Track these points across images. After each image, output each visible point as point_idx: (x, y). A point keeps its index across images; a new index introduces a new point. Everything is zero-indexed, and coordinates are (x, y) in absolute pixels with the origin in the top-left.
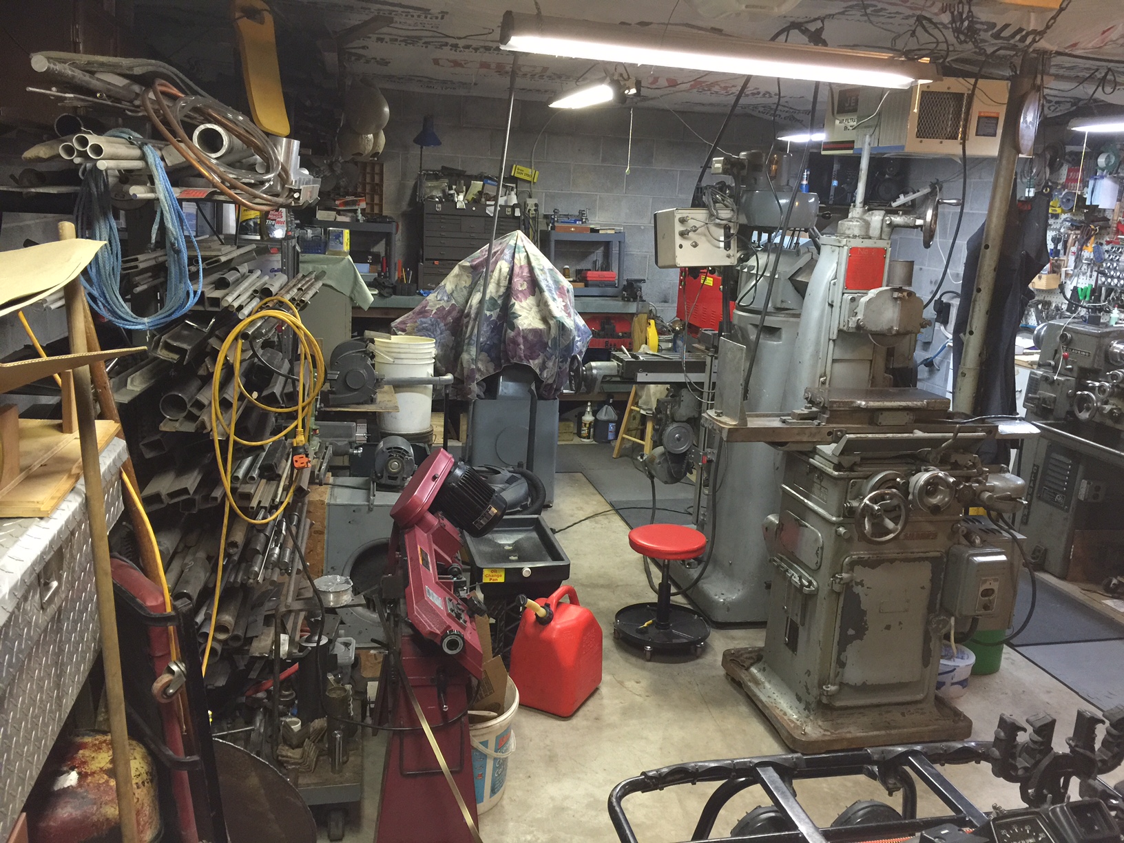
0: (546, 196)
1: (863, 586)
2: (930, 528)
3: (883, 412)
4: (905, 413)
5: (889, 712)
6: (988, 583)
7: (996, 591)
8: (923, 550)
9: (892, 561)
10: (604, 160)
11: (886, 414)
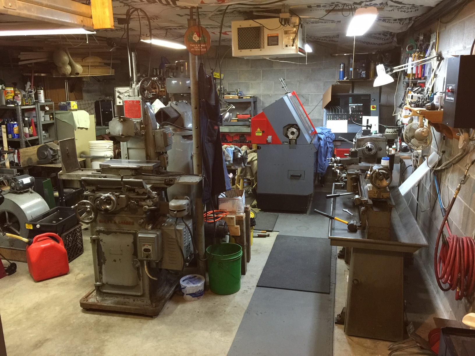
0: (228, 84)
1: (102, 242)
2: (130, 220)
3: (120, 170)
4: (129, 170)
5: (129, 298)
6: (146, 246)
7: (151, 251)
8: (128, 229)
9: (116, 233)
10: (251, 67)
11: (121, 170)
